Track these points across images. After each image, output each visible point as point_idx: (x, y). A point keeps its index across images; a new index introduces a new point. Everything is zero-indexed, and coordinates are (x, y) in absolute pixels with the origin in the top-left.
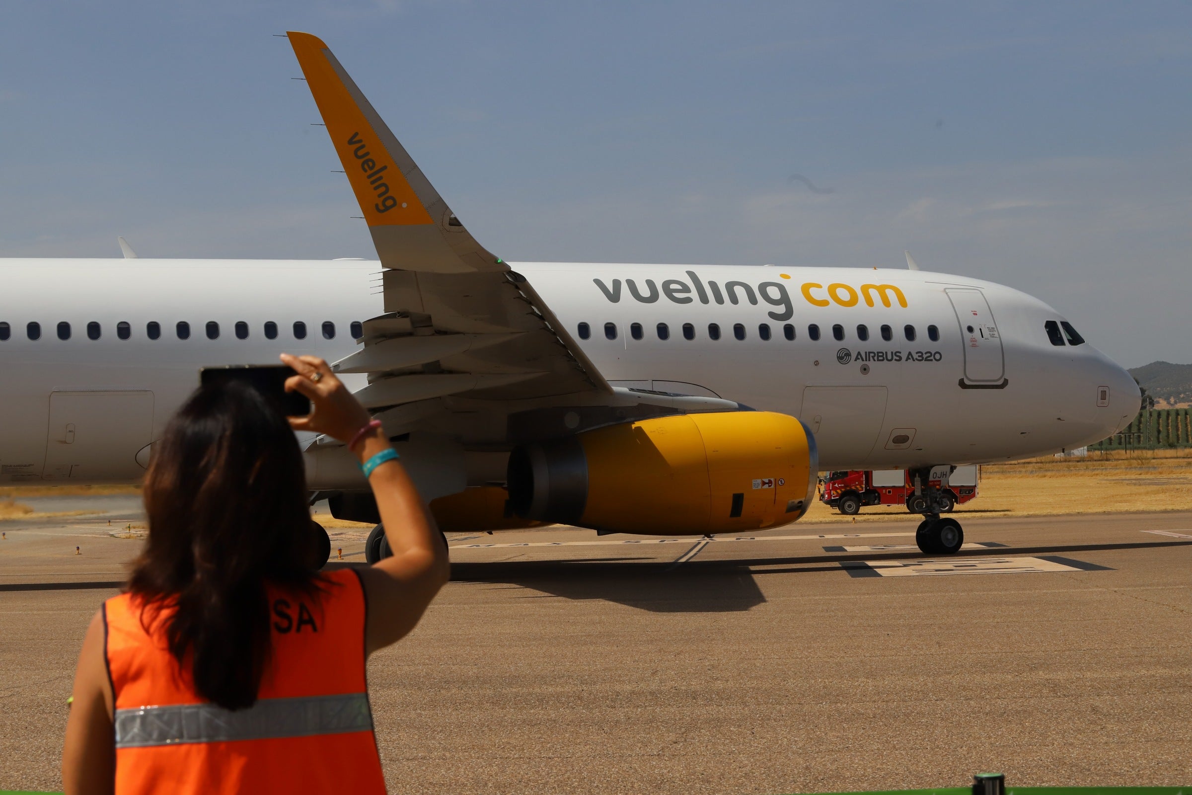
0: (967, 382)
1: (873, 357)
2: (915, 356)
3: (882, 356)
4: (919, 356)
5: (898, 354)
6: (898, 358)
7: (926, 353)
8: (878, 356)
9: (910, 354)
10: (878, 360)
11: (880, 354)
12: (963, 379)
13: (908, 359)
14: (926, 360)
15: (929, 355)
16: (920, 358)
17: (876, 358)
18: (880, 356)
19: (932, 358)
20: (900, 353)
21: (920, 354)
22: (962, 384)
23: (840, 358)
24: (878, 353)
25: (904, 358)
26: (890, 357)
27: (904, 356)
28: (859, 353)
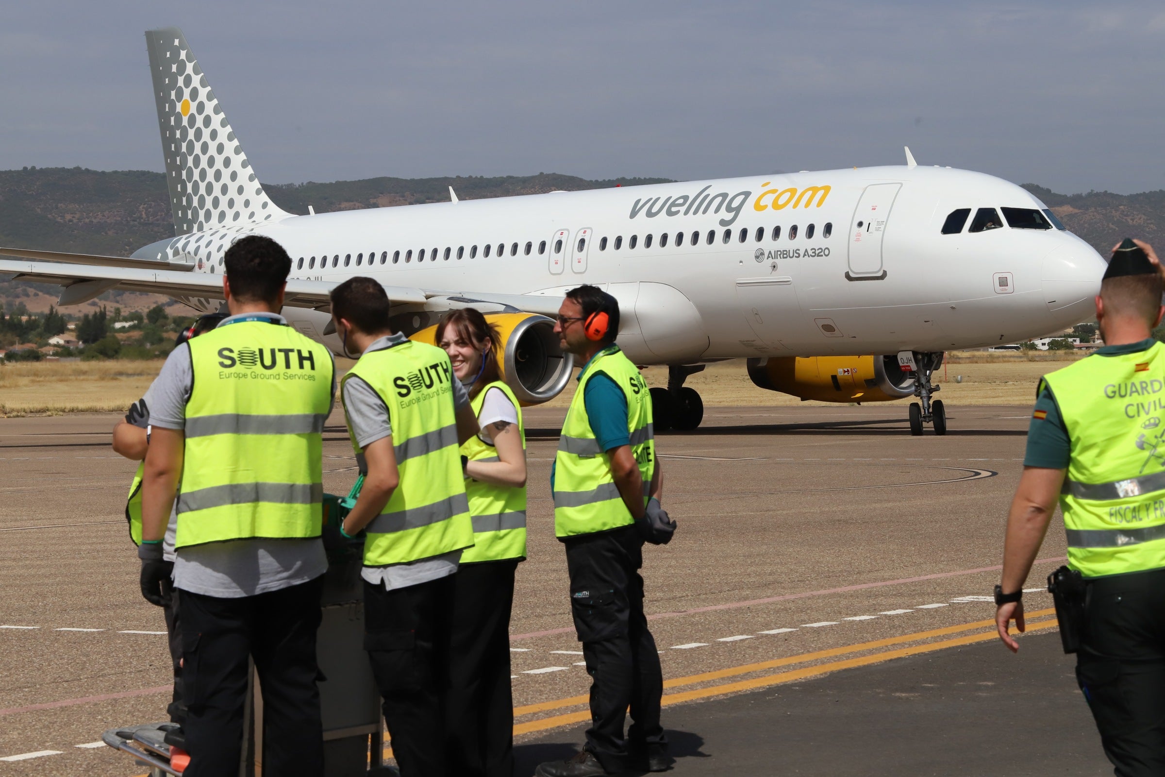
0: (852, 275)
1: (780, 255)
2: (810, 252)
3: (786, 254)
4: (813, 253)
5: (797, 251)
6: (797, 255)
7: (818, 250)
8: (784, 254)
9: (806, 251)
10: (784, 258)
11: (785, 252)
12: (848, 272)
13: (805, 255)
14: (818, 256)
15: (820, 250)
16: (814, 254)
17: (782, 256)
18: (785, 254)
19: (822, 253)
20: (799, 250)
21: (814, 251)
22: (848, 277)
23: (757, 257)
24: (784, 251)
25: (802, 255)
26: (791, 255)
27: (802, 253)
28: (770, 253)
